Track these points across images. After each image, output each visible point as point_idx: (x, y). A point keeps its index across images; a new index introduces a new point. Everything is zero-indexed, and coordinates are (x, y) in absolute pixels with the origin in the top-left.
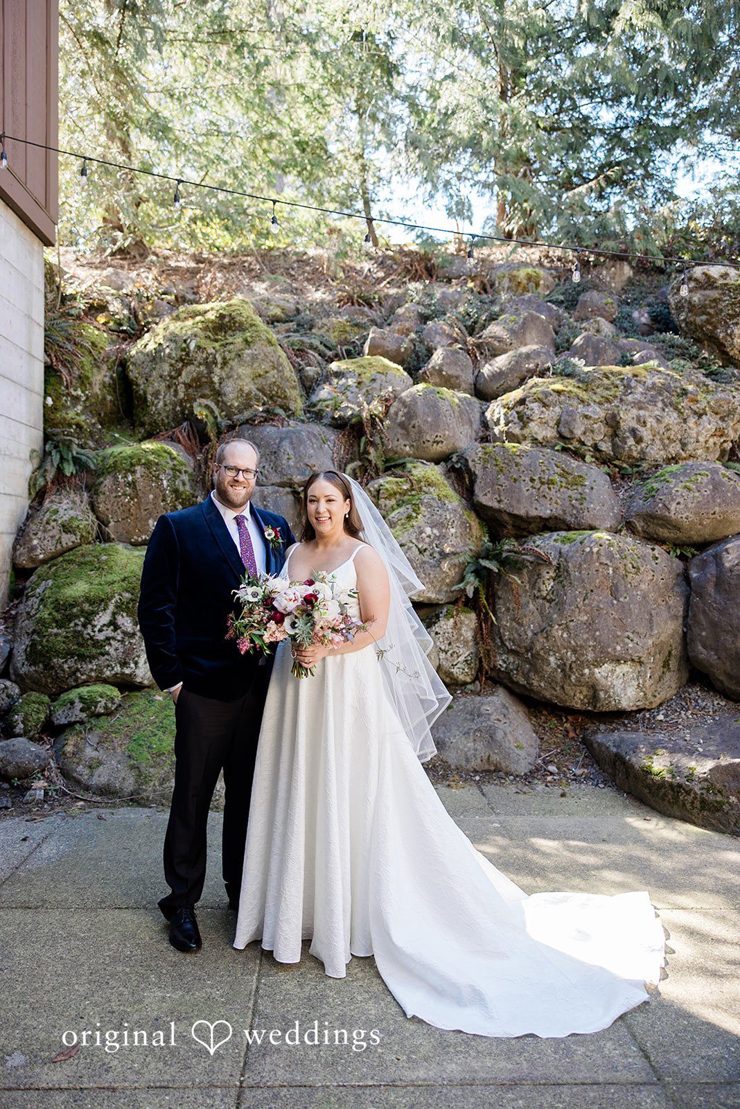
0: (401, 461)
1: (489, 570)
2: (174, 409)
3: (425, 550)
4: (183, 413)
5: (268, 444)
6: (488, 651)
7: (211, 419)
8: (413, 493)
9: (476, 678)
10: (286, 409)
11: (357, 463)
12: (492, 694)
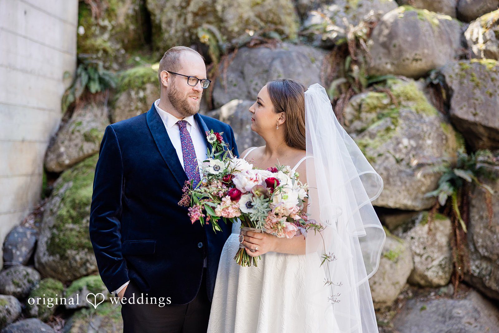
0: (382, 78)
1: (464, 181)
2: (183, 35)
3: (402, 160)
4: (190, 37)
5: (262, 64)
6: (462, 256)
7: (213, 43)
8: (393, 107)
9: (450, 282)
10: (281, 33)
11: (342, 80)
12: (465, 298)
